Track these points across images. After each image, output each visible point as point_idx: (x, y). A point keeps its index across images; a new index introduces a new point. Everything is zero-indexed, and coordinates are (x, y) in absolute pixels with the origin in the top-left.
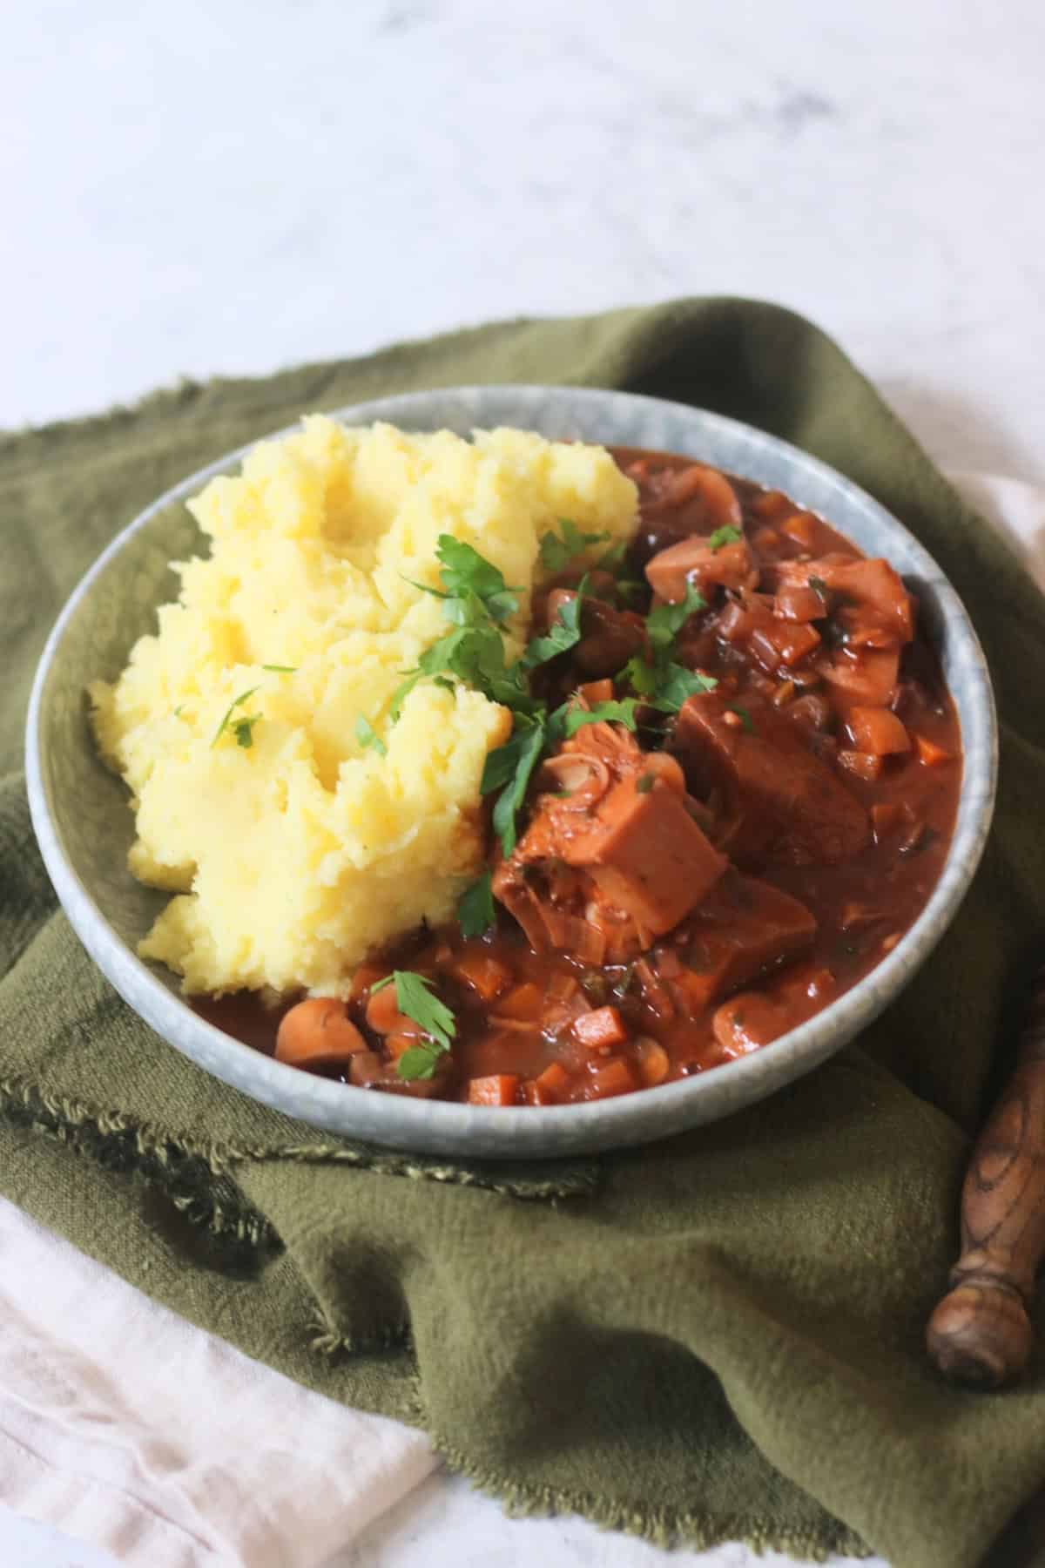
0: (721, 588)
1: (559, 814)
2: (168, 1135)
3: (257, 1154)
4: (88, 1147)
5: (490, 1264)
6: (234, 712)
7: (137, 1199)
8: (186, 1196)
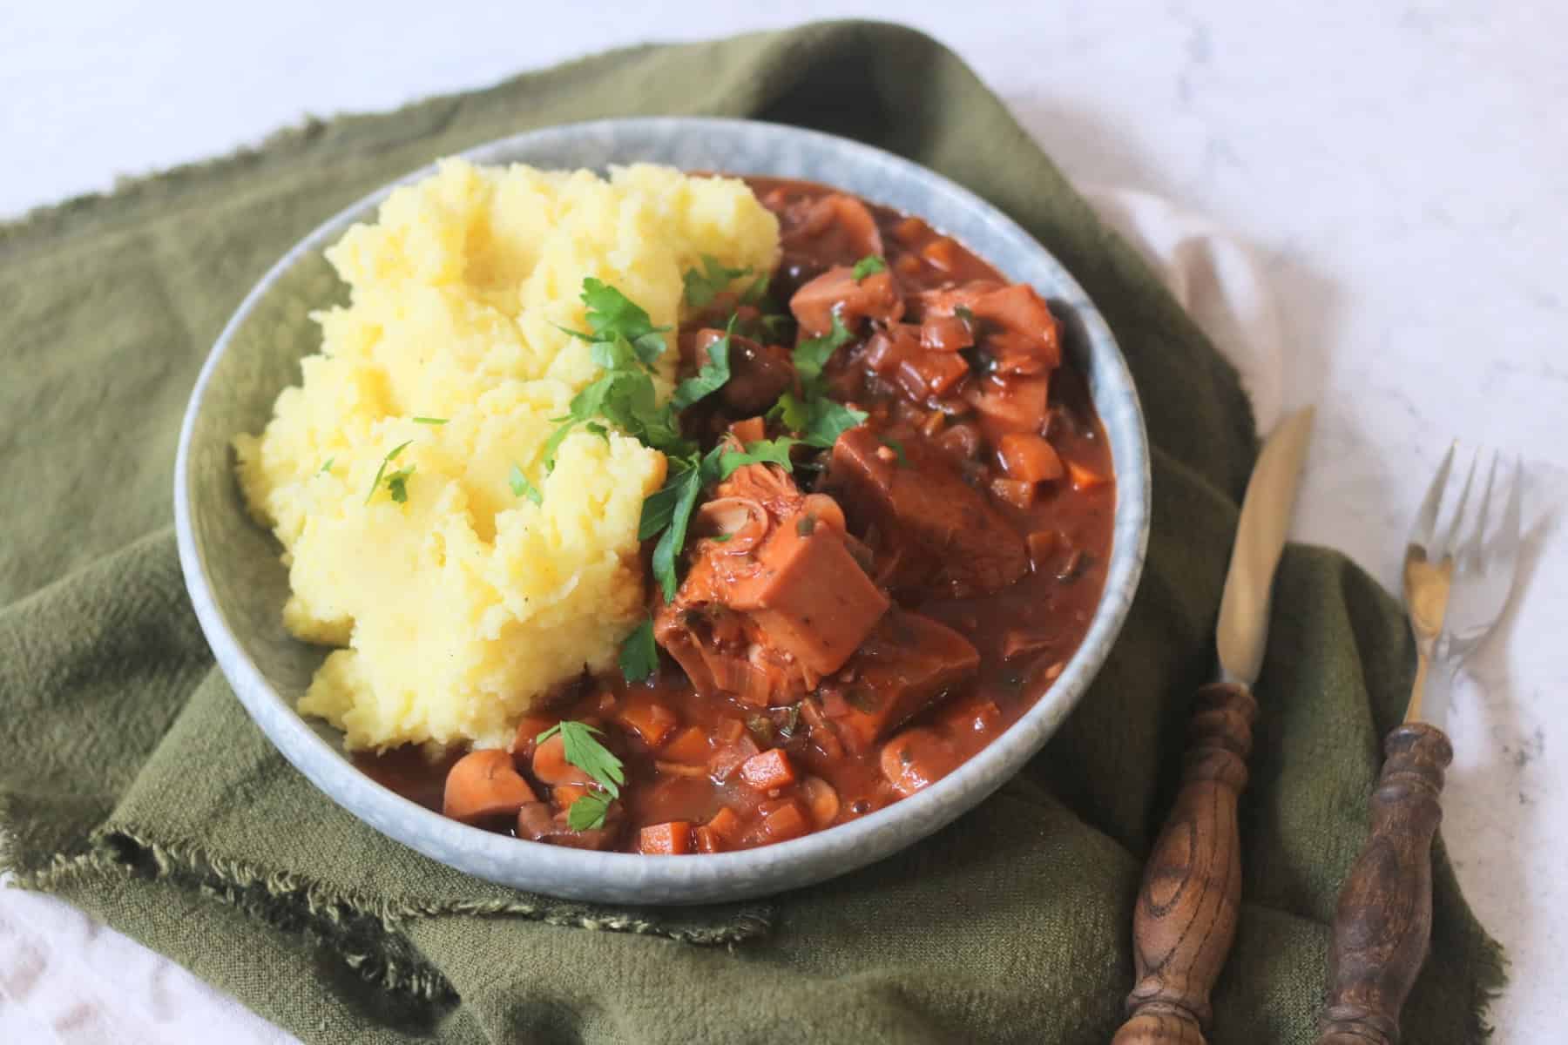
0: (867, 320)
1: (720, 558)
2: (338, 893)
3: (429, 910)
4: (256, 909)
5: (673, 1014)
6: (387, 467)
7: (310, 958)
8: (359, 954)
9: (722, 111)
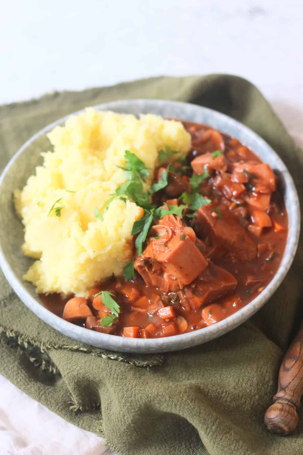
0: (215, 171)
1: (155, 244)
2: (28, 338)
3: (55, 347)
4: (3, 340)
5: (125, 389)
6: (55, 205)
7: (18, 358)
8: (33, 357)
9: (179, 100)
